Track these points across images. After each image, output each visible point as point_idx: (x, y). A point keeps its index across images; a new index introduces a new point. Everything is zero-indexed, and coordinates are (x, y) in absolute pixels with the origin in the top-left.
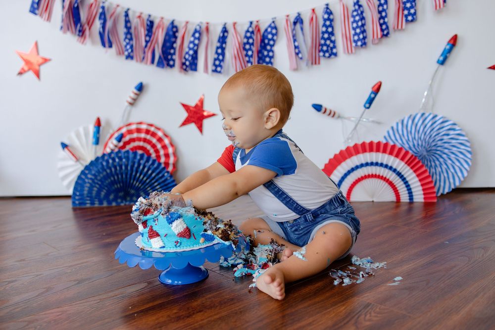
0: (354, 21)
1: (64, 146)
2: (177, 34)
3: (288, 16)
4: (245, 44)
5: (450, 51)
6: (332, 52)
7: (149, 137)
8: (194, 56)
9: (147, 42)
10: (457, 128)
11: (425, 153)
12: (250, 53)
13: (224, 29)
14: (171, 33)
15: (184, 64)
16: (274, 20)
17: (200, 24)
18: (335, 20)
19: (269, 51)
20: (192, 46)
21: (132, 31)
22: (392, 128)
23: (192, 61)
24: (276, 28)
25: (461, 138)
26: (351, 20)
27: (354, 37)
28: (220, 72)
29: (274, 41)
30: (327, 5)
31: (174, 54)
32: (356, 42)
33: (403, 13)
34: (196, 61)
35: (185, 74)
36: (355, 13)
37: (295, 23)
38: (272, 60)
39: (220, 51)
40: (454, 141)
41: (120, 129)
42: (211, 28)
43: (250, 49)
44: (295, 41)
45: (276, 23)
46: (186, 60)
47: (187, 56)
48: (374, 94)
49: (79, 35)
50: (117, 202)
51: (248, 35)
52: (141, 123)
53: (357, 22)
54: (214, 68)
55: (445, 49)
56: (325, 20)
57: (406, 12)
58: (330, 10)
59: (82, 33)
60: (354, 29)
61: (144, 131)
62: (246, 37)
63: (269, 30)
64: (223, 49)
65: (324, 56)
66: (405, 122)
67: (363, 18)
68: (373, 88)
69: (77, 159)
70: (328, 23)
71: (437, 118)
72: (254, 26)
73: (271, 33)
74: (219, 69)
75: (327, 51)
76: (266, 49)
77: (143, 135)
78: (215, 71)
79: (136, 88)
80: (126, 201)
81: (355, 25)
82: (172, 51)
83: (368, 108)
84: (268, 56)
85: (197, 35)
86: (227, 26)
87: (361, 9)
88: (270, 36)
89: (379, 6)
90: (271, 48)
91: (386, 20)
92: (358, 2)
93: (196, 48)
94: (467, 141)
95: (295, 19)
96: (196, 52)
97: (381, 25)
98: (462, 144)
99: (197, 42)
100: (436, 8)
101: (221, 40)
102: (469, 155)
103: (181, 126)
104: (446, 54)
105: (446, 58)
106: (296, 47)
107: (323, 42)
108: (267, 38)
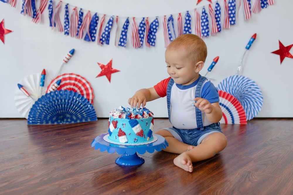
0: (203, 22)
1: (20, 86)
2: (98, 22)
3: (165, 16)
4: (139, 30)
5: (252, 42)
7: (76, 83)
8: (108, 35)
9: (79, 25)
10: (255, 84)
11: (239, 97)
12: (142, 36)
13: (127, 21)
14: (95, 21)
15: (101, 40)
16: (157, 18)
17: (113, 17)
18: (191, 21)
19: (153, 36)
20: (107, 29)
21: (70, 17)
22: (221, 83)
23: (106, 38)
24: (158, 22)
25: (257, 90)
26: (201, 21)
27: (202, 31)
28: (123, 46)
29: (156, 30)
30: (188, 12)
31: (95, 33)
32: (203, 33)
33: (229, 20)
34: (109, 39)
35: (101, 46)
36: (203, 18)
37: (169, 20)
38: (155, 41)
39: (124, 33)
40: (253, 91)
41: (58, 77)
42: (119, 20)
43: (142, 34)
44: (169, 30)
45: (158, 19)
46: (103, 37)
47: (104, 35)
48: (214, 63)
49: (34, 17)
50: (58, 122)
51: (142, 25)
52: (72, 74)
53: (205, 23)
54: (120, 43)
55: (250, 41)
56: (186, 20)
57: (230, 19)
58: (189, 15)
59: (35, 16)
60: (202, 26)
61: (74, 79)
62: (140, 26)
63: (154, 23)
64: (126, 33)
66: (228, 80)
67: (207, 21)
68: (214, 60)
69: (29, 95)
70: (188, 22)
71: (245, 79)
72: (145, 20)
73: (155, 25)
74: (123, 44)
76: (152, 34)
77: (73, 82)
78: (120, 45)
79: (70, 52)
80: (64, 122)
81: (203, 24)
82: (94, 31)
83: (210, 71)
84: (153, 38)
86: (129, 19)
87: (207, 15)
88: (154, 27)
89: (216, 15)
90: (154, 34)
91: (220, 23)
92: (205, 11)
93: (109, 31)
94: (261, 92)
95: (169, 18)
96: (109, 33)
97: (217, 25)
98: (258, 93)
99: (110, 27)
100: (247, 18)
101: (125, 27)
102: (261, 99)
103: (97, 77)
104: (250, 44)
105: (250, 46)
106: (170, 34)
107: (185, 32)
108: (152, 28)
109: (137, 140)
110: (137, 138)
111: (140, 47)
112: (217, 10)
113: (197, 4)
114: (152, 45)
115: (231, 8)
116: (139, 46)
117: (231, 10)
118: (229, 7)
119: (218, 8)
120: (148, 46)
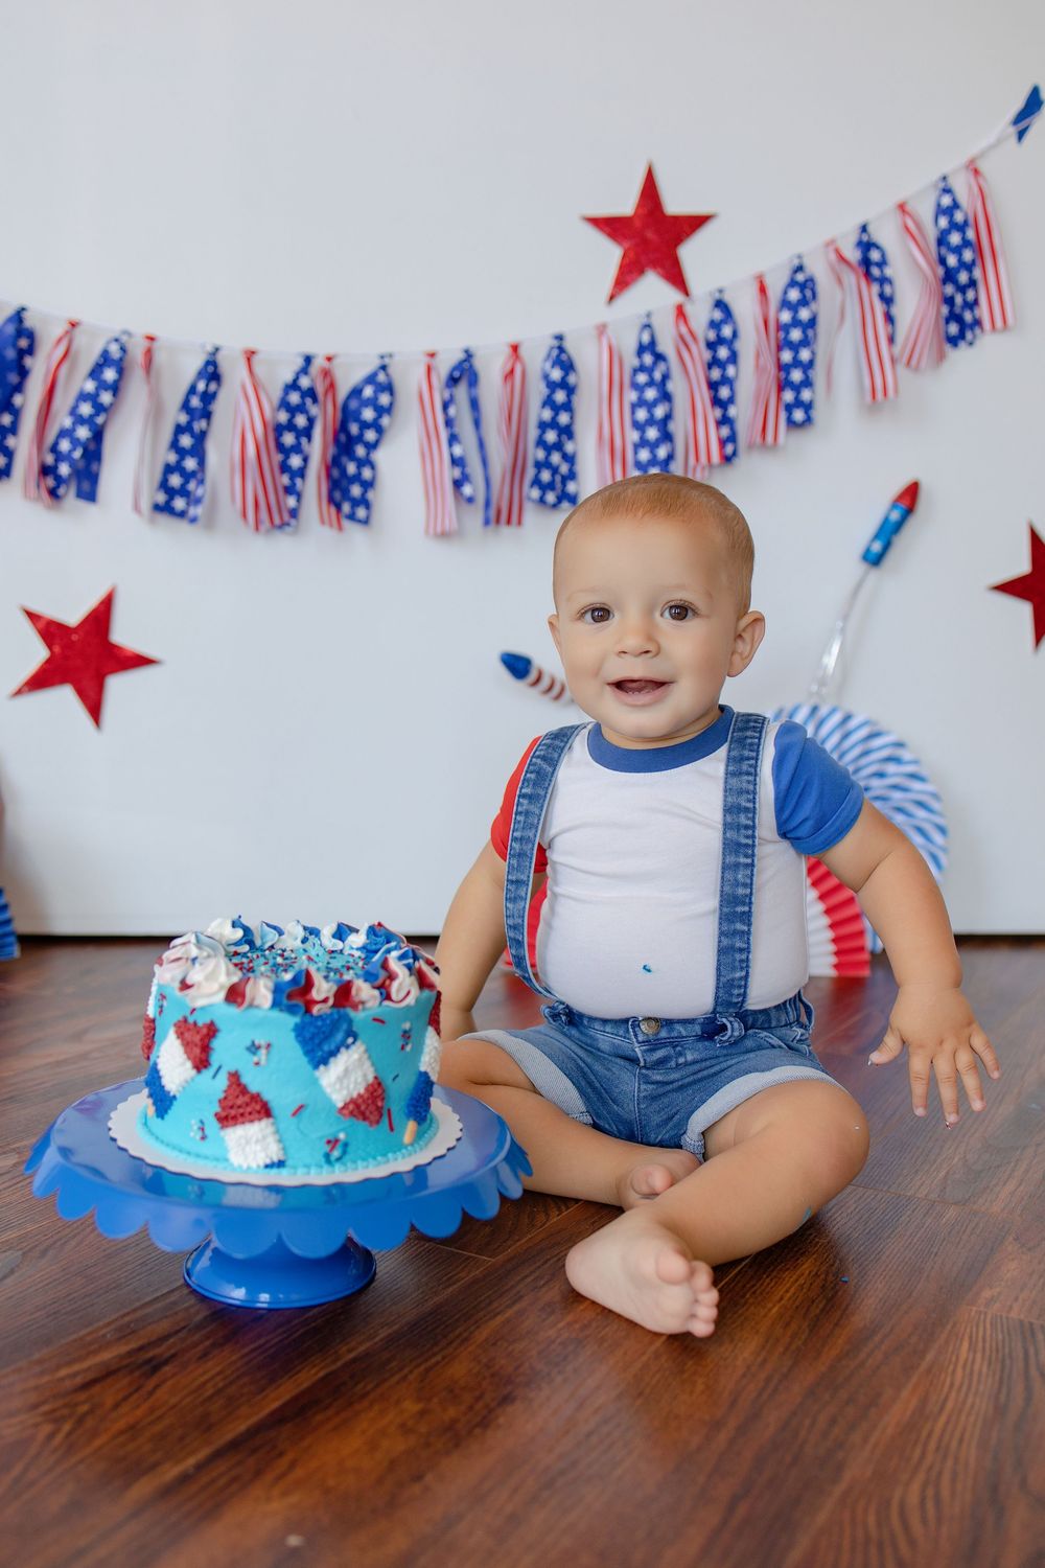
0: (641, 403)
2: (28, 361)
3: (432, 355)
4: (279, 430)
5: (898, 526)
6: (563, 491)
8: (92, 446)
10: (906, 755)
12: (295, 461)
13: (211, 369)
14: (11, 354)
16: (387, 361)
17: (124, 338)
18: (579, 390)
19: (361, 463)
20: (86, 409)
23: (81, 465)
24: (389, 388)
25: (916, 785)
26: (632, 396)
27: (636, 453)
28: (182, 514)
29: (380, 430)
30: (560, 338)
31: (13, 430)
32: (642, 466)
33: (779, 398)
34: (94, 467)
35: (49, 508)
36: (642, 378)
37: (453, 381)
38: (370, 495)
39: (186, 441)
40: (897, 795)
42: (160, 357)
43: (297, 448)
44: (453, 439)
45: (391, 370)
46: (59, 457)
47: (65, 446)
51: (294, 398)
53: (651, 406)
54: (161, 498)
55: (886, 520)
56: (553, 386)
57: (789, 396)
58: (569, 358)
60: (636, 425)
62: (284, 404)
63: (368, 392)
64: (200, 438)
65: (542, 501)
67: (666, 397)
70: (560, 396)
71: (853, 723)
72: (315, 369)
73: (373, 402)
74: (179, 503)
75: (551, 486)
76: (352, 456)
78: (165, 509)
81: (642, 415)
84: (357, 478)
85: (110, 375)
86: (221, 358)
87: (663, 367)
88: (368, 414)
89: (710, 366)
90: (368, 454)
91: (732, 411)
92: (653, 343)
93: (100, 420)
94: (935, 796)
95: (455, 368)
96: (98, 435)
97: (720, 423)
98: (921, 804)
99: (106, 398)
100: (876, 397)
101: (195, 402)
102: (938, 838)
103: (19, 692)
104: (888, 533)
105: (887, 547)
106: (456, 462)
107: (541, 454)
108: (357, 417)
109: (346, 1145)
110: (342, 1136)
111: (283, 525)
112: (720, 341)
113: (612, 298)
114: (352, 517)
115: (796, 335)
116: (277, 521)
117: (795, 347)
118: (784, 328)
119: (727, 331)
120: (331, 525)
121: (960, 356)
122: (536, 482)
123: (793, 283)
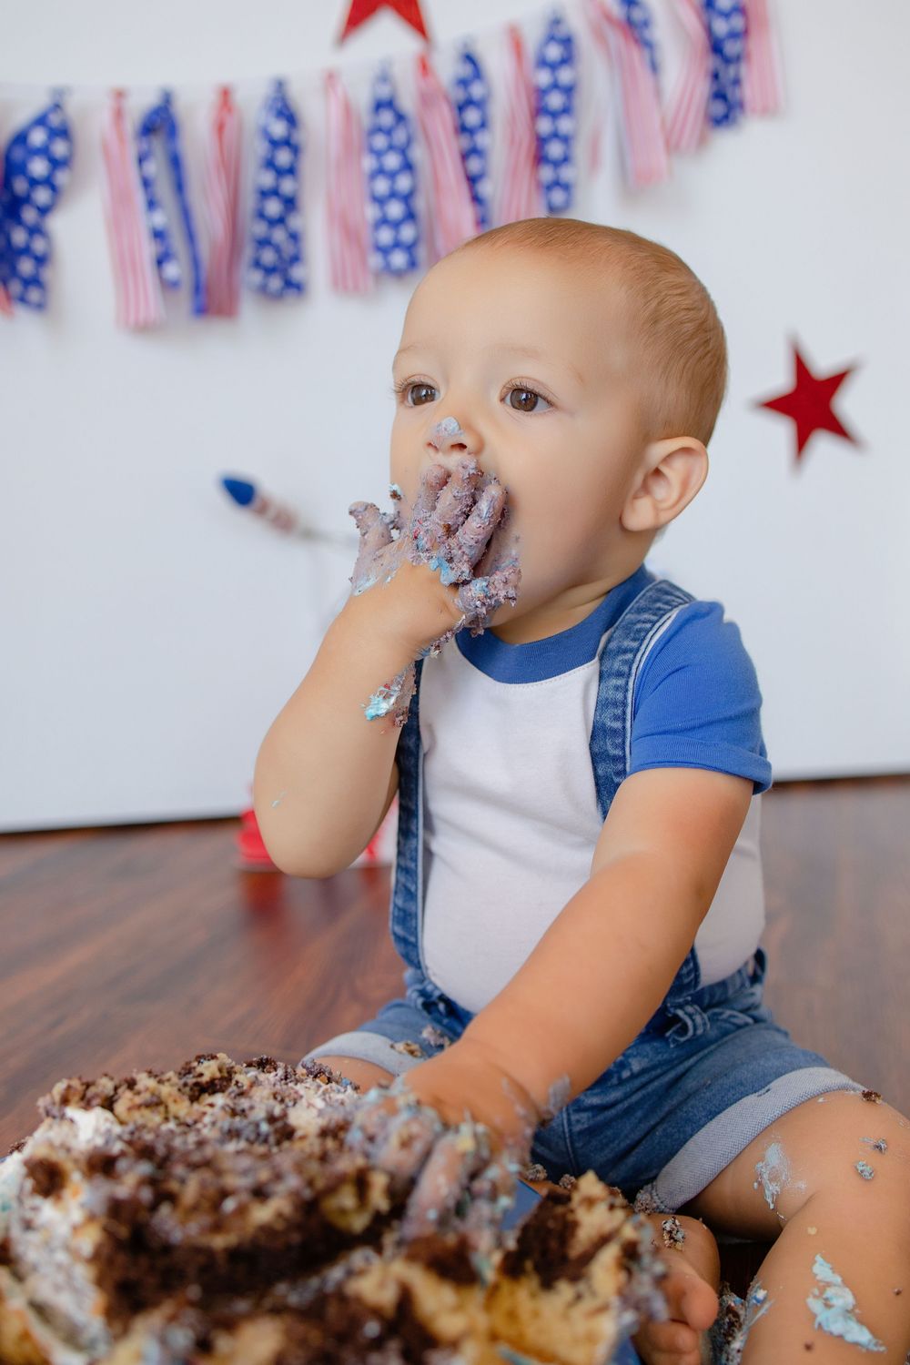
0: (381, 171)
3: (120, 94)
6: (287, 277)
16: (61, 98)
18: (306, 151)
19: (31, 232)
24: (63, 132)
26: (368, 163)
27: (375, 233)
29: (54, 189)
30: (280, 84)
32: (384, 251)
33: (535, 176)
36: (380, 142)
37: (148, 131)
38: (45, 274)
44: (152, 204)
45: (68, 112)
53: (392, 176)
56: (275, 144)
57: (546, 174)
58: (293, 110)
60: (380, 201)
63: (38, 137)
65: (264, 287)
67: (408, 166)
70: (283, 157)
73: (44, 152)
75: (274, 269)
76: (19, 221)
81: (381, 186)
84: (27, 250)
87: (405, 128)
88: (38, 167)
89: (456, 133)
90: (40, 220)
91: (484, 188)
92: (392, 98)
95: (150, 115)
106: (158, 235)
107: (260, 229)
108: (22, 169)
112: (469, 102)
113: (343, 37)
114: (23, 300)
117: (554, 116)
118: (541, 93)
119: (475, 91)
121: (726, 143)
122: (257, 264)
123: (551, 38)
